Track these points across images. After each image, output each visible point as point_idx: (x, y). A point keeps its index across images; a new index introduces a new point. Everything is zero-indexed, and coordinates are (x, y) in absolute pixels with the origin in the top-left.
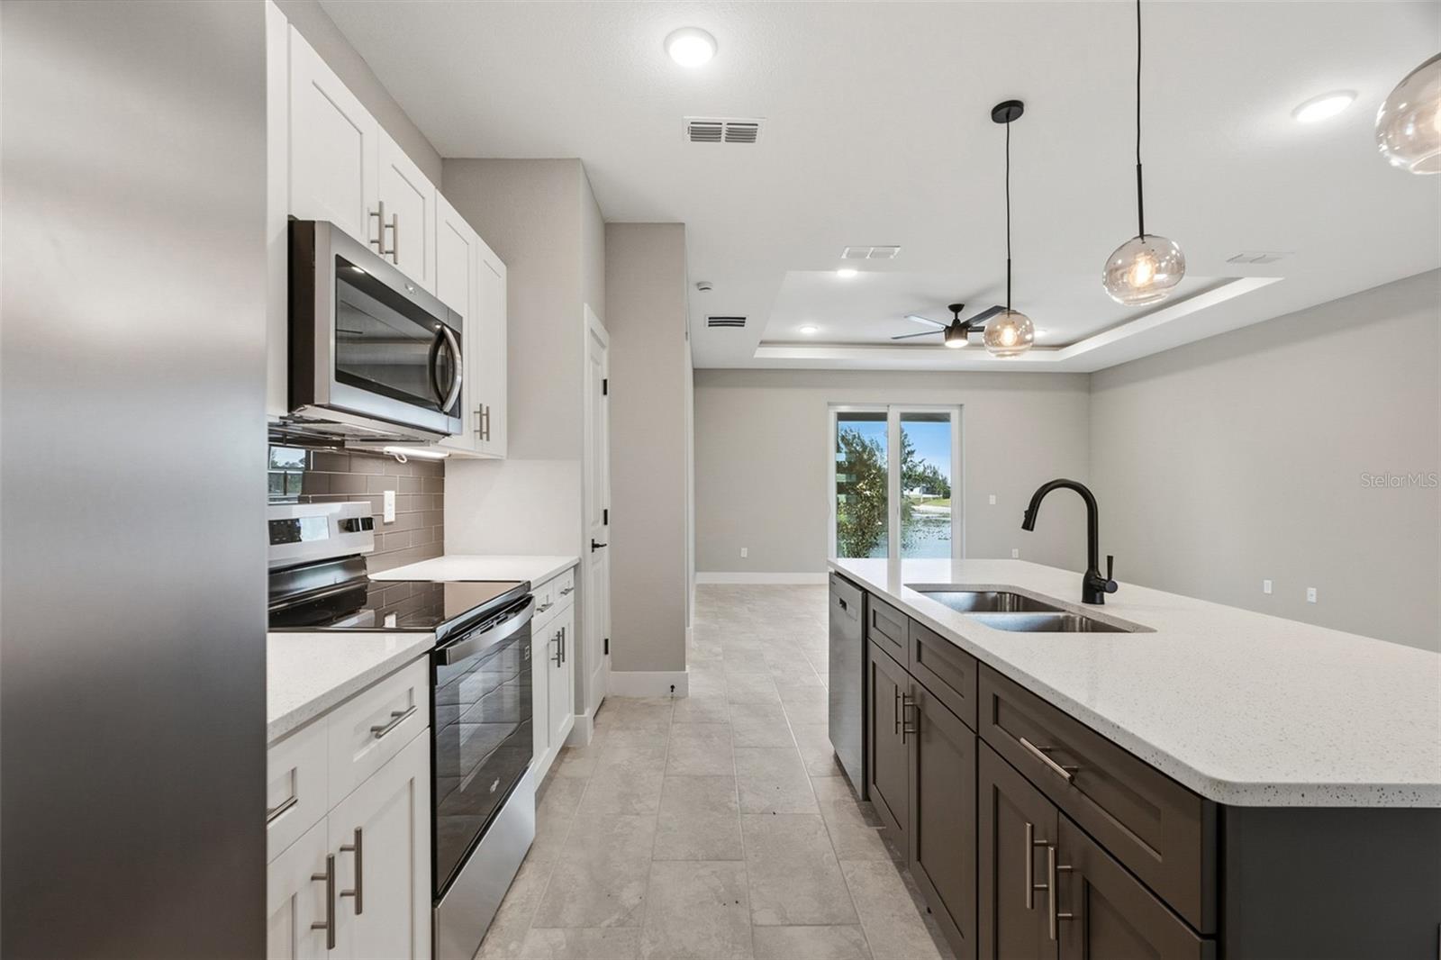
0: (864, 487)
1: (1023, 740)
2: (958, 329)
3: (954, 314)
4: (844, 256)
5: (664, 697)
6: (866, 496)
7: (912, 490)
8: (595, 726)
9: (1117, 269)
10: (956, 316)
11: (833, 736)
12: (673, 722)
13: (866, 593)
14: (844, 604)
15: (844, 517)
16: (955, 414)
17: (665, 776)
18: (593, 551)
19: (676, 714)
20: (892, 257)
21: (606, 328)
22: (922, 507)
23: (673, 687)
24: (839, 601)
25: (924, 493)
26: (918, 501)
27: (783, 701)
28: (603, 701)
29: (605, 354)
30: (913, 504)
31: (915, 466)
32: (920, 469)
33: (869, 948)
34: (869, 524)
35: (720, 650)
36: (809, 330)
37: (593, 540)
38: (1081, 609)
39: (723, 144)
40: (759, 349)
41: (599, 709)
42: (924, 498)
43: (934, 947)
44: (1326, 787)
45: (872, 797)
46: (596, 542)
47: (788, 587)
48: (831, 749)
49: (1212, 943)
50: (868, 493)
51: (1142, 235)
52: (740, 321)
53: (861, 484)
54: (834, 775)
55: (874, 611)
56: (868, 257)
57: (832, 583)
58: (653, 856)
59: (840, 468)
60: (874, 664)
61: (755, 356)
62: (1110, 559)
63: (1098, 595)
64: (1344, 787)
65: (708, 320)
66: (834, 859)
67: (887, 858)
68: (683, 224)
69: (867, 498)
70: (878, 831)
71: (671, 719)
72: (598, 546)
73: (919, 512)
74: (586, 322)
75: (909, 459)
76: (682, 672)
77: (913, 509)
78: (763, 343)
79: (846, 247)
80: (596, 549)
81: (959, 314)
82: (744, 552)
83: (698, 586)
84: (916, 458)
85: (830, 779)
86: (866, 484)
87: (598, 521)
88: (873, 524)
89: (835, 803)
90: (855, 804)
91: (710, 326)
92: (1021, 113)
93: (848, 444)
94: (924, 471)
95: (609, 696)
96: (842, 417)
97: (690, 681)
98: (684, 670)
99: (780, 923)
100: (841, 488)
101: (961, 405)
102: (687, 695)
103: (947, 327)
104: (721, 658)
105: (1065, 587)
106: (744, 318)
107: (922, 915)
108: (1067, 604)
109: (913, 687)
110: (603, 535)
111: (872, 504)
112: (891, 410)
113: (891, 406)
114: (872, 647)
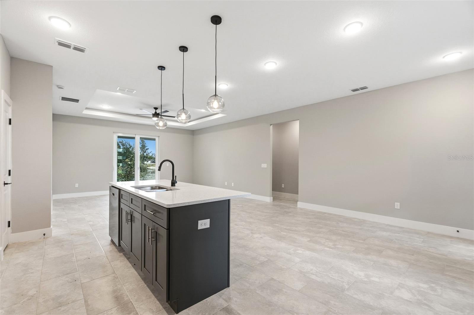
0: (128, 161)
1: (148, 211)
2: (156, 115)
3: (155, 110)
4: (118, 89)
5: (40, 239)
6: (129, 164)
7: (148, 162)
8: (4, 254)
9: (179, 115)
10: (156, 111)
11: (110, 235)
12: (45, 245)
13: (120, 190)
14: (113, 194)
15: (120, 172)
16: (157, 139)
17: (43, 260)
18: (4, 186)
19: (46, 242)
20: (134, 93)
21: (11, 98)
22: (151, 168)
23: (44, 234)
24: (112, 194)
25: (152, 163)
26: (150, 165)
27: (93, 230)
28: (7, 246)
29: (10, 109)
30: (148, 166)
31: (148, 154)
32: (150, 155)
33: (117, 276)
34: (130, 173)
35: (66, 220)
36: (106, 107)
37: (4, 182)
38: (170, 188)
39: (71, 50)
40: (85, 110)
41: (5, 249)
42: (152, 164)
43: (135, 270)
44: (182, 203)
45: (121, 245)
46: (5, 183)
47: (97, 196)
48: (110, 238)
49: (168, 230)
50: (130, 163)
51: (183, 109)
52: (77, 101)
53: (127, 160)
54: (110, 245)
55: (122, 194)
56: (126, 91)
57: (110, 189)
58: (41, 281)
59: (119, 154)
60: (122, 208)
61: (83, 113)
62: (176, 176)
63: (174, 184)
64: (184, 203)
65: (61, 98)
66: (108, 262)
67: (125, 258)
68: (52, 66)
69: (129, 165)
70: (123, 253)
71: (44, 244)
72: (7, 184)
73: (150, 169)
74: (2, 98)
75: (147, 151)
76: (49, 228)
77: (148, 168)
78: (87, 108)
79: (118, 87)
80: (5, 185)
81: (157, 110)
82: (77, 185)
83: (54, 200)
84: (149, 151)
85: (109, 246)
86: (129, 160)
87: (6, 174)
88: (131, 174)
89: (110, 251)
90: (116, 249)
91: (62, 100)
92: (165, 70)
93: (123, 145)
94: (152, 155)
95: (10, 244)
96: (119, 137)
97: (53, 232)
98: (50, 227)
99: (90, 280)
100: (119, 161)
101: (159, 136)
102: (52, 236)
103: (153, 114)
104: (67, 222)
105: (168, 184)
106: (79, 100)
107: (133, 266)
108: (167, 187)
109: (131, 211)
110: (9, 180)
111: (131, 167)
112: (136, 136)
113: (136, 135)
114: (121, 204)
